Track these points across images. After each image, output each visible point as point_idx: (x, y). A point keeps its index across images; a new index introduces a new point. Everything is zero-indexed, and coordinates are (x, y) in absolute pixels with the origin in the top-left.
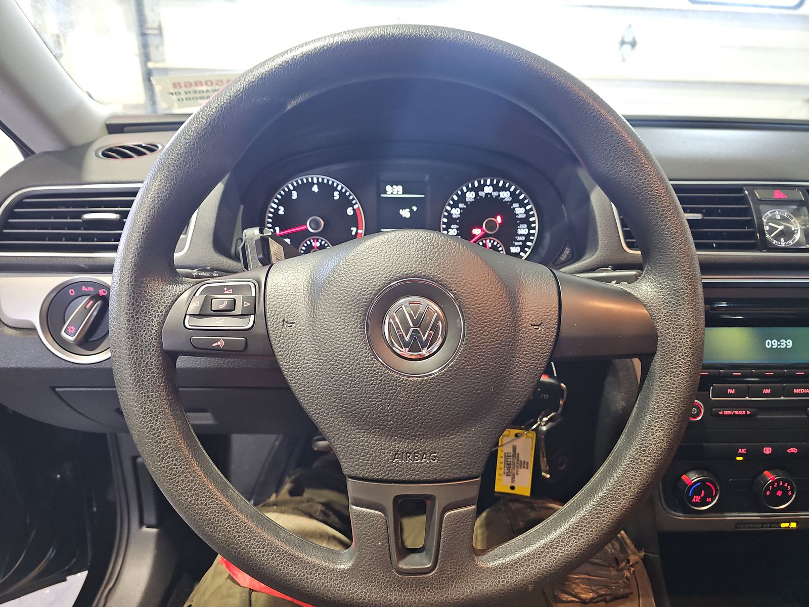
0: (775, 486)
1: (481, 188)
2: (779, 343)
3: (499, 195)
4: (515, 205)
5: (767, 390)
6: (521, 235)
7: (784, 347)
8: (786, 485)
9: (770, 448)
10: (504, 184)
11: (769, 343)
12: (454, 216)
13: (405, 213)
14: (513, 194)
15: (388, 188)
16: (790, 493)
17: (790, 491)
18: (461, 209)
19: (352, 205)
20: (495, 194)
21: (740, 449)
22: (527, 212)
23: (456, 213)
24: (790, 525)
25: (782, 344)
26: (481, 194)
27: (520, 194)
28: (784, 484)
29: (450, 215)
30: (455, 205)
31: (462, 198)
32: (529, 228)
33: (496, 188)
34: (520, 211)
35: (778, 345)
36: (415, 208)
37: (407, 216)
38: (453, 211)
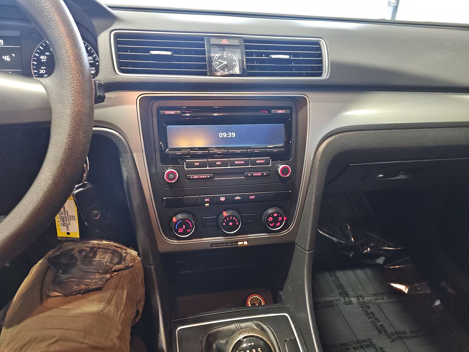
0: (227, 219)
2: (227, 135)
5: (219, 162)
7: (230, 137)
8: (234, 218)
9: (224, 198)
11: (221, 134)
13: (7, 58)
16: (237, 223)
17: (237, 222)
18: (47, 56)
21: (206, 199)
23: (44, 58)
24: (243, 243)
25: (229, 135)
28: (232, 218)
30: (42, 54)
34: (90, 59)
35: (227, 136)
36: (14, 55)
37: (8, 60)
38: (42, 57)
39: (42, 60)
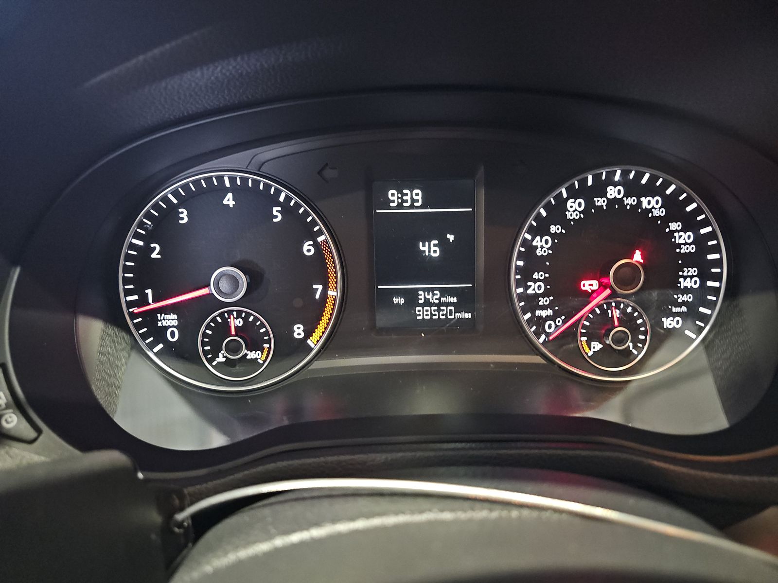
1: (600, 189)
3: (640, 203)
4: (674, 226)
6: (686, 291)
10: (653, 179)
12: (539, 252)
13: (431, 249)
14: (670, 203)
15: (393, 195)
18: (554, 236)
19: (313, 236)
20: (630, 201)
22: (699, 241)
23: (542, 245)
26: (600, 202)
27: (689, 201)
29: (530, 249)
30: (541, 230)
31: (558, 212)
32: (704, 275)
33: (633, 188)
34: (684, 239)
36: (451, 238)
37: (434, 255)
38: (537, 242)
39: (538, 251)
